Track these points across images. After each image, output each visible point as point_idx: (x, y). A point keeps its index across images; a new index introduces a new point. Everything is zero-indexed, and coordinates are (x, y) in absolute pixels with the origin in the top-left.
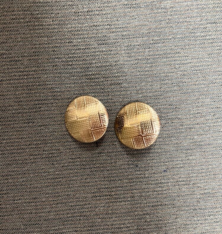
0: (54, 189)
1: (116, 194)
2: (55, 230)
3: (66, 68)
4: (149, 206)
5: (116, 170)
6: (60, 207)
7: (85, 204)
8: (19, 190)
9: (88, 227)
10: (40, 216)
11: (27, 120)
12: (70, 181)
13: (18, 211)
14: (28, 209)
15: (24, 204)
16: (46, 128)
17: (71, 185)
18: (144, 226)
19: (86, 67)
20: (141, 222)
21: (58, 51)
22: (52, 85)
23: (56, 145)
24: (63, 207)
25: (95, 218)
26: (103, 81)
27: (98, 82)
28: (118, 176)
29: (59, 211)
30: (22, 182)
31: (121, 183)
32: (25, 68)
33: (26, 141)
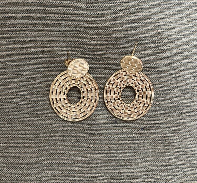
0: (37, 136)
1: (94, 147)
2: (36, 174)
3: (56, 27)
4: (123, 159)
5: (96, 124)
6: (42, 153)
7: (65, 152)
8: (4, 134)
9: (66, 173)
10: (22, 160)
11: (16, 72)
12: (52, 130)
13: (3, 154)
14: (12, 153)
15: (9, 147)
16: (34, 80)
17: (53, 134)
18: (117, 176)
19: (75, 27)
20: (115, 172)
21: (49, 10)
22: (42, 41)
23: (41, 97)
24: (44, 153)
25: (72, 166)
26: (89, 41)
27: (85, 41)
28: (97, 130)
29: (40, 157)
30: (8, 128)
31: (99, 136)
32: (18, 24)
33: (14, 91)
